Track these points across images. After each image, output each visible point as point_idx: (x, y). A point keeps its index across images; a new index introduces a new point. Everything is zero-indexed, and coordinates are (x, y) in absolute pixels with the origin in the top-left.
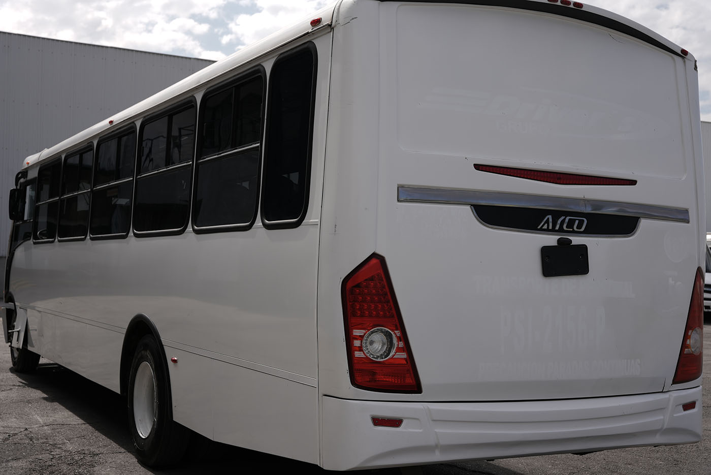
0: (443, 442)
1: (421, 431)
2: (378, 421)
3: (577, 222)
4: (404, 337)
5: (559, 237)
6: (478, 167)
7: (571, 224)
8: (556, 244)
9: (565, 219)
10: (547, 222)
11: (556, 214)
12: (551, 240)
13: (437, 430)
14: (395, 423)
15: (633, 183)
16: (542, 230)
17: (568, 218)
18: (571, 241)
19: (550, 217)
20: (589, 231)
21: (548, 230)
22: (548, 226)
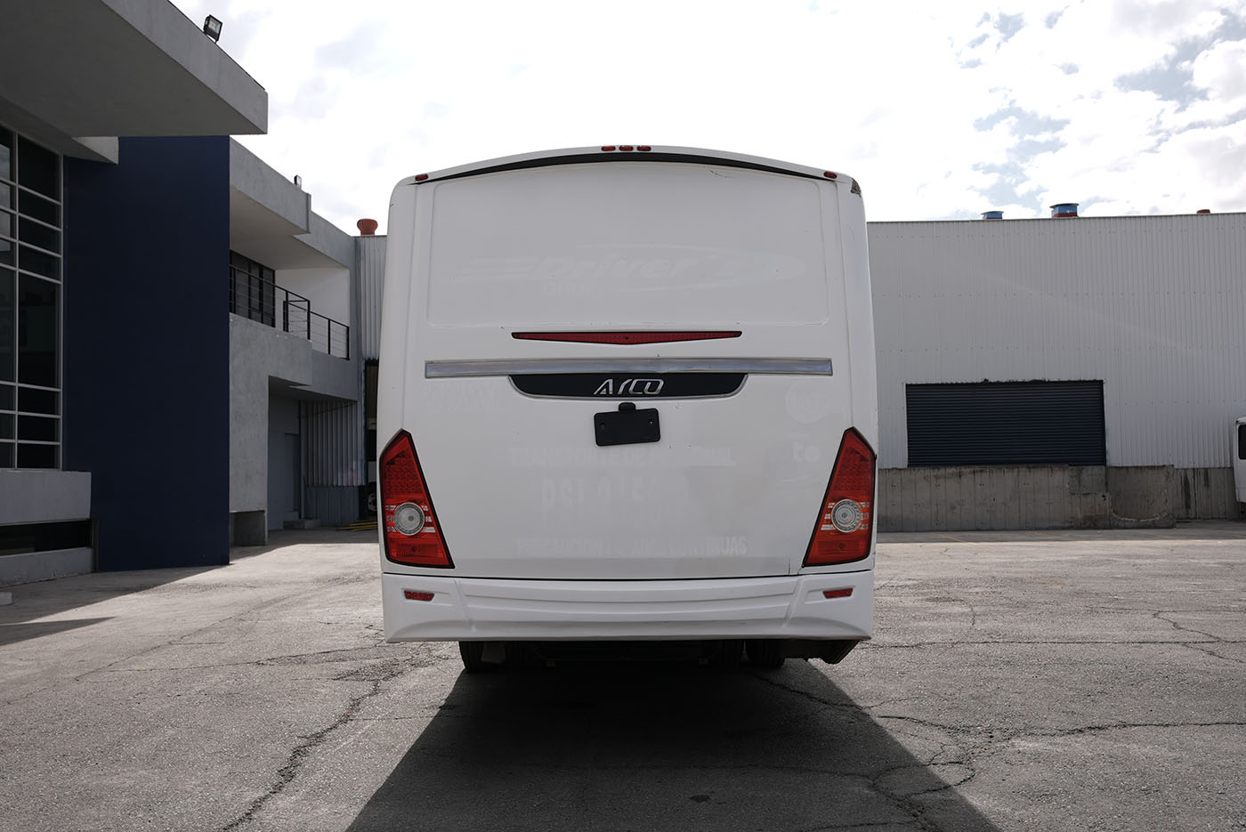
0: (476, 618)
1: (450, 605)
2: (410, 595)
3: (649, 384)
4: (432, 512)
5: (620, 402)
6: (516, 335)
7: (640, 387)
8: (617, 410)
9: (632, 382)
10: (607, 386)
11: (618, 378)
12: (611, 406)
13: (470, 606)
14: (427, 597)
15: (737, 334)
16: (599, 395)
17: (635, 381)
18: (634, 405)
19: (611, 381)
20: (666, 393)
21: (607, 395)
22: (608, 391)
